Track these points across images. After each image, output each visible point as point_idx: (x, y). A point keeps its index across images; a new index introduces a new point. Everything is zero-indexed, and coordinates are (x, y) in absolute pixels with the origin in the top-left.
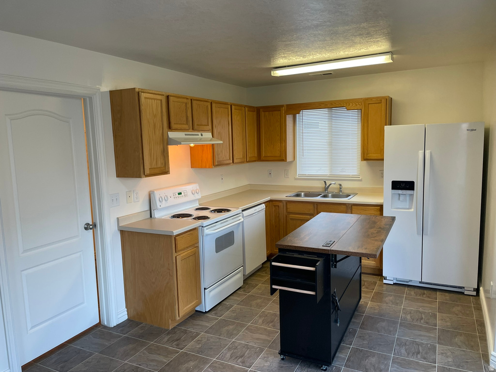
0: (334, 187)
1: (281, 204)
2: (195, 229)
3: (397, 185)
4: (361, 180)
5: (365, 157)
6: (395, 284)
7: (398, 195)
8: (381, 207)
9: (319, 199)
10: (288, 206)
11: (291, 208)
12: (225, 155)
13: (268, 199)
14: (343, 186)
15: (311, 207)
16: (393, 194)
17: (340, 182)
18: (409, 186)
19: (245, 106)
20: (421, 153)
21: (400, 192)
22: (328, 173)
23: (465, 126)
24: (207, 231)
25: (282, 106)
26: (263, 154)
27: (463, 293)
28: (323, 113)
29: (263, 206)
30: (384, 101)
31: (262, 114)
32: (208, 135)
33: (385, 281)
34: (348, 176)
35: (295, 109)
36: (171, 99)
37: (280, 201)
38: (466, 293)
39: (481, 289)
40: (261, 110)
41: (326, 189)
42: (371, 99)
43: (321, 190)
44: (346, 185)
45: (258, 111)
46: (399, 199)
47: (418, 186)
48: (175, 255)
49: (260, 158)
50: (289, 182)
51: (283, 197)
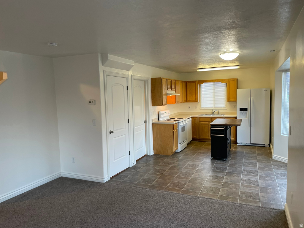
0: (216, 112)
1: (197, 118)
2: (176, 123)
3: (241, 110)
4: (226, 109)
5: (229, 100)
6: (241, 145)
7: (242, 113)
8: (236, 118)
9: (212, 116)
10: (200, 119)
11: (201, 120)
12: (178, 100)
13: (192, 116)
14: (220, 112)
15: (209, 119)
16: (240, 113)
17: (219, 110)
18: (246, 110)
19: (183, 81)
20: (250, 98)
21: (242, 112)
22: (213, 107)
23: (264, 89)
24: (180, 124)
25: (196, 81)
26: (188, 99)
27: (265, 147)
28: (211, 84)
29: (191, 119)
30: (235, 80)
31: (188, 84)
32: (174, 92)
33: (238, 144)
34: (221, 108)
35: (201, 82)
36: (168, 80)
37: (197, 117)
38: (266, 146)
39: (271, 144)
40: (187, 83)
41: (213, 113)
42: (231, 79)
43: (211, 113)
44: (221, 111)
45: (186, 83)
46: (242, 115)
47: (249, 110)
48: (173, 130)
49: (187, 101)
50: (198, 110)
51: (197, 116)
